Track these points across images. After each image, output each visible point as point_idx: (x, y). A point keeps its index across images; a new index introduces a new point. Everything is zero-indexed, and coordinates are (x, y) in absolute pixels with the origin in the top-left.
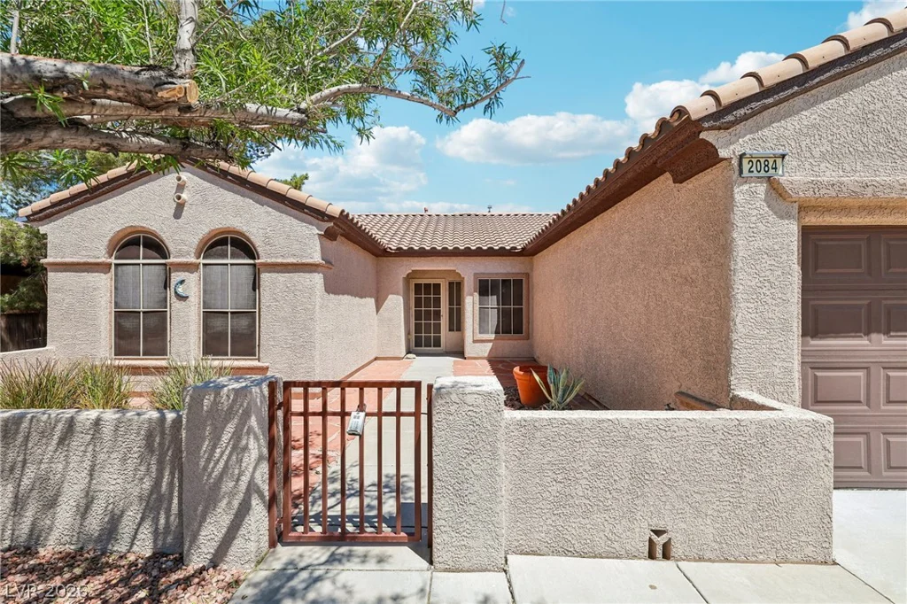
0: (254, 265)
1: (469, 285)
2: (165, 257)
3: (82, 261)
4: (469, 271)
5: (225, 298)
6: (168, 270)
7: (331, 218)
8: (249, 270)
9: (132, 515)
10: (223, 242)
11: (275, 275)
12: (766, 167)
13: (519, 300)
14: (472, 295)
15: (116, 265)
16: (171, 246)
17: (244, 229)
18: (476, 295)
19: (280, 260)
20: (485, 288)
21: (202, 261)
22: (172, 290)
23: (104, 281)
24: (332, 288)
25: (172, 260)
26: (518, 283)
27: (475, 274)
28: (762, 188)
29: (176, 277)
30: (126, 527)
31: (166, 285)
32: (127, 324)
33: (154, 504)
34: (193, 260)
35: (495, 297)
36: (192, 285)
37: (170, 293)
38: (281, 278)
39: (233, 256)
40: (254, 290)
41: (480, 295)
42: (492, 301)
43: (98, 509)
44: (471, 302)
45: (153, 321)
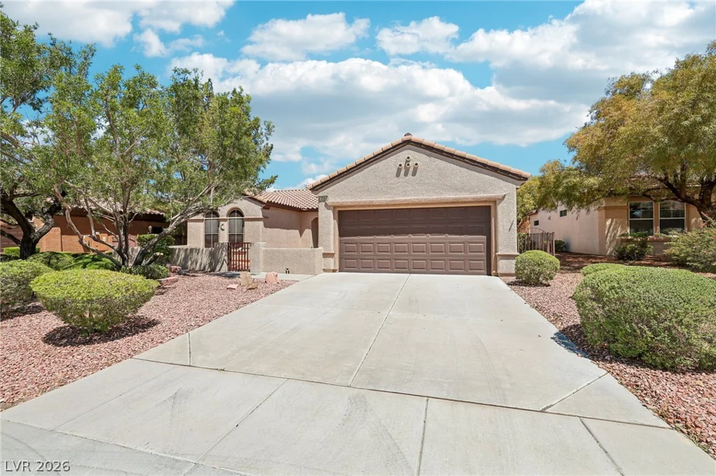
2: (218, 217)
5: (235, 229)
6: (219, 221)
7: (264, 203)
8: (242, 220)
9: (207, 266)
10: (234, 212)
12: (324, 199)
15: (205, 220)
16: (220, 213)
17: (240, 207)
19: (250, 217)
21: (228, 218)
23: (202, 225)
24: (266, 226)
25: (220, 218)
28: (324, 203)
29: (221, 223)
30: (207, 268)
31: (218, 226)
32: (208, 238)
33: (210, 264)
34: (225, 218)
36: (225, 225)
37: (220, 228)
38: (250, 223)
39: (237, 216)
40: (243, 227)
43: (202, 266)
45: (215, 237)
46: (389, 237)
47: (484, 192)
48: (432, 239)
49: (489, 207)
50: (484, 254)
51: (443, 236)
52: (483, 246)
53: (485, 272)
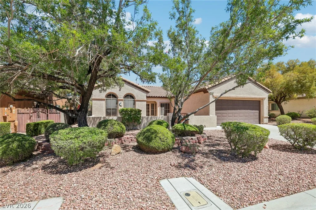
0: (134, 100)
1: (158, 104)
2: (117, 98)
3: (101, 98)
4: (158, 102)
6: (117, 101)
7: (149, 92)
8: (133, 101)
10: (128, 96)
11: (138, 102)
12: (212, 94)
13: (169, 108)
14: (159, 107)
15: (106, 99)
16: (119, 96)
18: (160, 107)
19: (139, 99)
20: (162, 105)
21: (124, 99)
22: (119, 104)
23: (104, 102)
25: (119, 99)
26: (169, 104)
27: (160, 102)
28: (212, 96)
29: (119, 102)
31: (117, 104)
32: (109, 111)
34: (122, 99)
35: (164, 108)
36: (122, 103)
38: (139, 103)
39: (130, 98)
40: (134, 105)
41: (161, 107)
42: (163, 108)
44: (159, 109)
45: (114, 111)
46: (232, 111)
47: (261, 96)
48: (245, 112)
49: (260, 101)
50: (258, 117)
51: (248, 111)
52: (258, 114)
53: (258, 123)
